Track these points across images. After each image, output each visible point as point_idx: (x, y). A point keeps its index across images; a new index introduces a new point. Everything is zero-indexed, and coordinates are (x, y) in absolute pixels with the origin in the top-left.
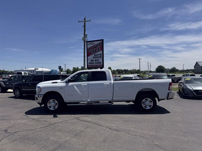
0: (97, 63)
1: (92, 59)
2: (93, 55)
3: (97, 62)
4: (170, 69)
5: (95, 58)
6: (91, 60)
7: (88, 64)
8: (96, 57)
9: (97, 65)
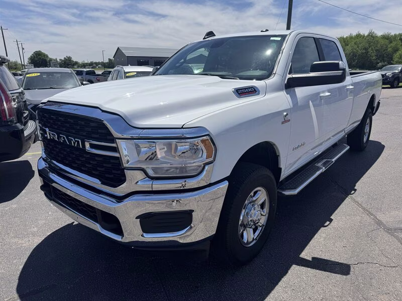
4: (58, 60)
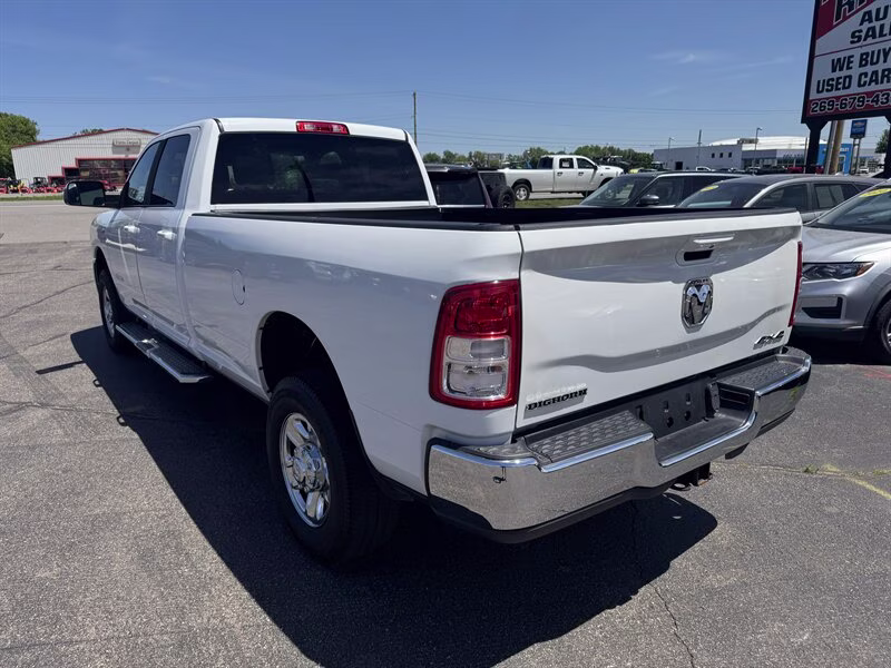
0: (875, 78)
1: (841, 55)
2: (853, 23)
3: (875, 73)
5: (867, 36)
6: (835, 56)
7: (814, 95)
8: (871, 33)
9: (869, 94)
